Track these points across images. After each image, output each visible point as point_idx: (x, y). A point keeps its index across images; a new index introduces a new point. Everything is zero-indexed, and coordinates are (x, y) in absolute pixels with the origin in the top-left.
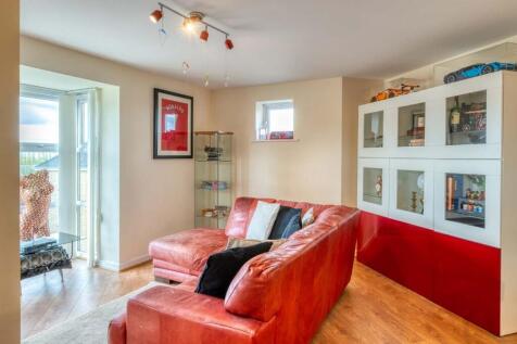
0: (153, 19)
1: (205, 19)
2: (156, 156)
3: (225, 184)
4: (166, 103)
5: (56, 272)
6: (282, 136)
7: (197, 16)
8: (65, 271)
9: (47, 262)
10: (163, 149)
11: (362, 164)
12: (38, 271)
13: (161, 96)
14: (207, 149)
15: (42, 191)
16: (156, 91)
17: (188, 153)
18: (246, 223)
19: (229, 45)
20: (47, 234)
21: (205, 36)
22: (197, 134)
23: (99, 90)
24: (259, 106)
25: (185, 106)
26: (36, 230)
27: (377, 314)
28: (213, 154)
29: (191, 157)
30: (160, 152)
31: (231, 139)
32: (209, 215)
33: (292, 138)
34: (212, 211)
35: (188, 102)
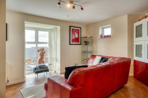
0: (58, 5)
1: (73, 3)
2: (70, 44)
3: (90, 52)
4: (73, 29)
5: (45, 73)
6: (108, 36)
7: (71, 2)
8: (48, 72)
9: (44, 70)
10: (72, 42)
11: (135, 43)
12: (41, 72)
13: (72, 28)
14: (85, 42)
15: (43, 53)
16: (70, 27)
17: (80, 43)
18: (93, 62)
19: (82, 9)
20: (44, 63)
21: (74, 7)
22: (82, 37)
23: (56, 28)
24: (100, 28)
25: (79, 30)
26: (42, 62)
27: (134, 95)
28: (86, 43)
29: (80, 44)
30: (71, 43)
31: (92, 39)
32: (85, 60)
33: (110, 37)
34: (86, 59)
35: (80, 29)
